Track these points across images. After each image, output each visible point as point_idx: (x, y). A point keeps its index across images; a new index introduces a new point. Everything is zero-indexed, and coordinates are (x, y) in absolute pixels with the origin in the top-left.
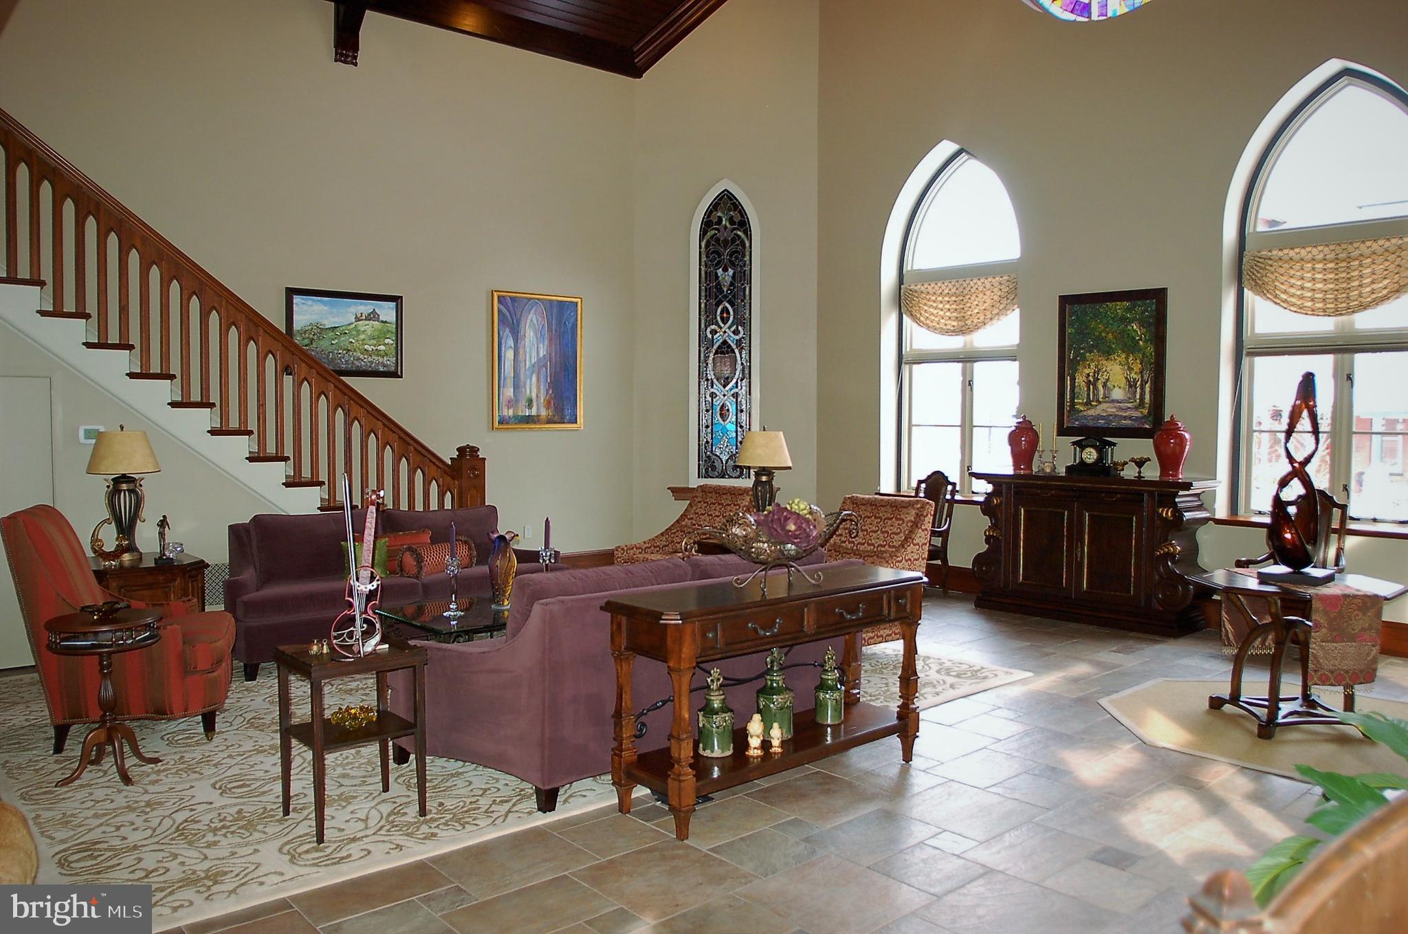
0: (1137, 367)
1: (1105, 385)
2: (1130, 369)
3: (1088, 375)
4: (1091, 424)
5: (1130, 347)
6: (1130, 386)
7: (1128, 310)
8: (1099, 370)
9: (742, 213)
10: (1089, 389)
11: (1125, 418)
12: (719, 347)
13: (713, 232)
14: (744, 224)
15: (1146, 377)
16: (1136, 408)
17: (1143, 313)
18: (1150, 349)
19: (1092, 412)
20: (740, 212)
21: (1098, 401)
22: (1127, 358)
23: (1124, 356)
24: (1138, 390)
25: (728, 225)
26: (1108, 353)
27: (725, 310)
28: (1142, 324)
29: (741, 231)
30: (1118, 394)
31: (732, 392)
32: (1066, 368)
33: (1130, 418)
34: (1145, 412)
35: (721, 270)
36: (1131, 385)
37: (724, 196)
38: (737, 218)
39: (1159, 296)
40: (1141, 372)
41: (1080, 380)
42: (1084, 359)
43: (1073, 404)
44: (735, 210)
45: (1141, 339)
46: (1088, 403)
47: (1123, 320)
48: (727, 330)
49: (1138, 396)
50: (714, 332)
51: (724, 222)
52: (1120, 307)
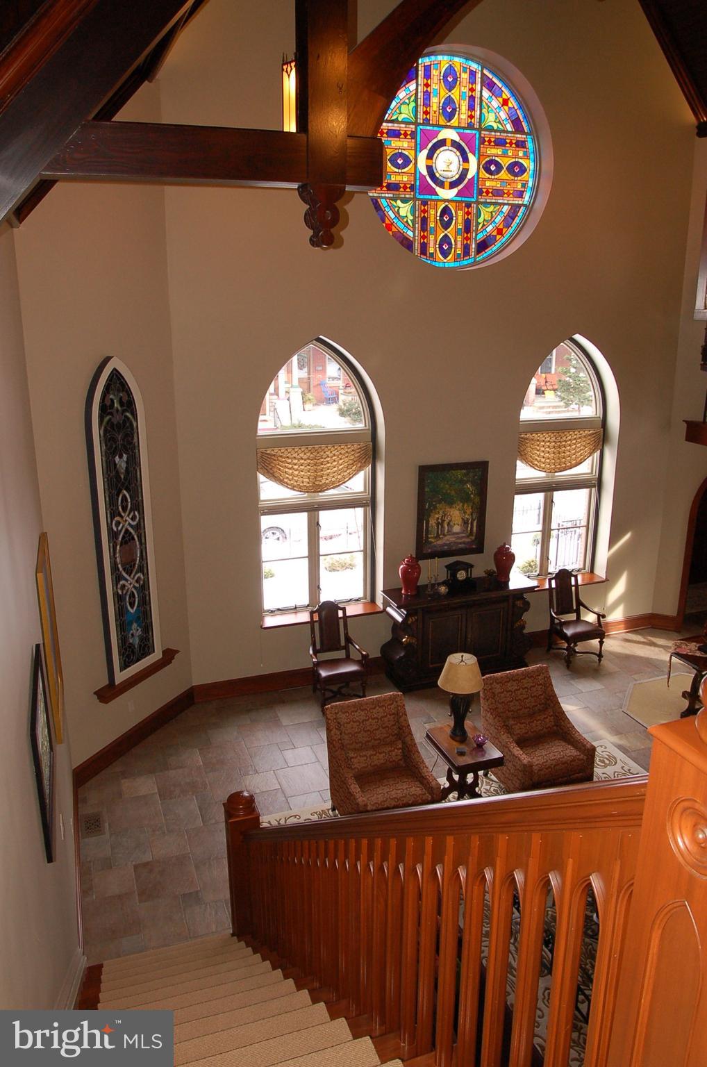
0: (469, 511)
1: (448, 524)
2: (465, 513)
3: (438, 518)
4: (439, 549)
5: (465, 499)
6: (465, 523)
7: (466, 475)
8: (445, 515)
9: (129, 393)
10: (438, 528)
11: (461, 543)
12: (123, 537)
13: (108, 418)
14: (129, 405)
15: (474, 517)
16: (468, 537)
17: (474, 477)
18: (477, 499)
19: (440, 542)
20: (127, 392)
21: (444, 535)
22: (463, 506)
23: (461, 504)
24: (469, 525)
25: (119, 408)
26: (451, 503)
27: (124, 498)
28: (473, 483)
29: (128, 412)
30: (457, 529)
31: (136, 578)
32: (422, 514)
33: (464, 543)
34: (473, 538)
35: (117, 457)
36: (465, 522)
37: (113, 376)
38: (125, 399)
39: (483, 466)
40: (472, 514)
41: (432, 522)
42: (435, 508)
43: (427, 538)
44: (123, 391)
45: (472, 493)
46: (438, 537)
47: (462, 482)
48: (127, 518)
49: (469, 529)
50: (118, 524)
51: (116, 405)
52: (459, 474)
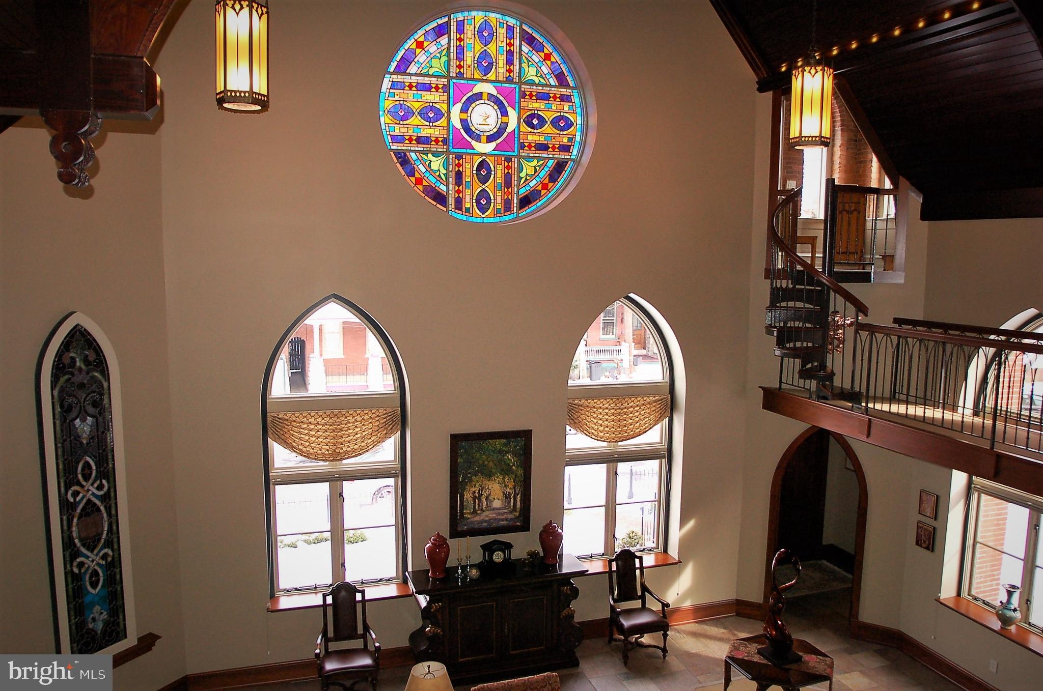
0: (511, 484)
1: (487, 498)
2: (506, 486)
3: (474, 492)
4: (476, 526)
5: (506, 471)
6: (506, 498)
7: (505, 445)
8: (483, 488)
9: (98, 351)
10: (475, 502)
11: (503, 520)
12: (84, 509)
13: (66, 377)
14: (100, 364)
15: (517, 491)
16: (511, 512)
17: (515, 447)
18: (520, 472)
19: (477, 518)
20: (95, 349)
21: (482, 510)
22: (504, 479)
23: (501, 477)
24: (512, 500)
25: (83, 367)
26: (489, 475)
27: (87, 465)
28: (515, 454)
29: (97, 371)
30: (497, 504)
31: (101, 554)
32: (456, 488)
33: (506, 520)
34: (517, 514)
35: (78, 420)
36: (507, 496)
37: (76, 332)
38: (92, 356)
39: (526, 436)
40: (514, 488)
41: (468, 496)
42: (471, 480)
43: (462, 514)
44: (89, 348)
45: (514, 465)
46: (474, 512)
47: (500, 452)
48: (91, 488)
49: (512, 504)
50: (76, 494)
51: (78, 364)
52: (498, 443)
